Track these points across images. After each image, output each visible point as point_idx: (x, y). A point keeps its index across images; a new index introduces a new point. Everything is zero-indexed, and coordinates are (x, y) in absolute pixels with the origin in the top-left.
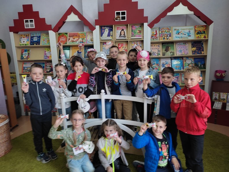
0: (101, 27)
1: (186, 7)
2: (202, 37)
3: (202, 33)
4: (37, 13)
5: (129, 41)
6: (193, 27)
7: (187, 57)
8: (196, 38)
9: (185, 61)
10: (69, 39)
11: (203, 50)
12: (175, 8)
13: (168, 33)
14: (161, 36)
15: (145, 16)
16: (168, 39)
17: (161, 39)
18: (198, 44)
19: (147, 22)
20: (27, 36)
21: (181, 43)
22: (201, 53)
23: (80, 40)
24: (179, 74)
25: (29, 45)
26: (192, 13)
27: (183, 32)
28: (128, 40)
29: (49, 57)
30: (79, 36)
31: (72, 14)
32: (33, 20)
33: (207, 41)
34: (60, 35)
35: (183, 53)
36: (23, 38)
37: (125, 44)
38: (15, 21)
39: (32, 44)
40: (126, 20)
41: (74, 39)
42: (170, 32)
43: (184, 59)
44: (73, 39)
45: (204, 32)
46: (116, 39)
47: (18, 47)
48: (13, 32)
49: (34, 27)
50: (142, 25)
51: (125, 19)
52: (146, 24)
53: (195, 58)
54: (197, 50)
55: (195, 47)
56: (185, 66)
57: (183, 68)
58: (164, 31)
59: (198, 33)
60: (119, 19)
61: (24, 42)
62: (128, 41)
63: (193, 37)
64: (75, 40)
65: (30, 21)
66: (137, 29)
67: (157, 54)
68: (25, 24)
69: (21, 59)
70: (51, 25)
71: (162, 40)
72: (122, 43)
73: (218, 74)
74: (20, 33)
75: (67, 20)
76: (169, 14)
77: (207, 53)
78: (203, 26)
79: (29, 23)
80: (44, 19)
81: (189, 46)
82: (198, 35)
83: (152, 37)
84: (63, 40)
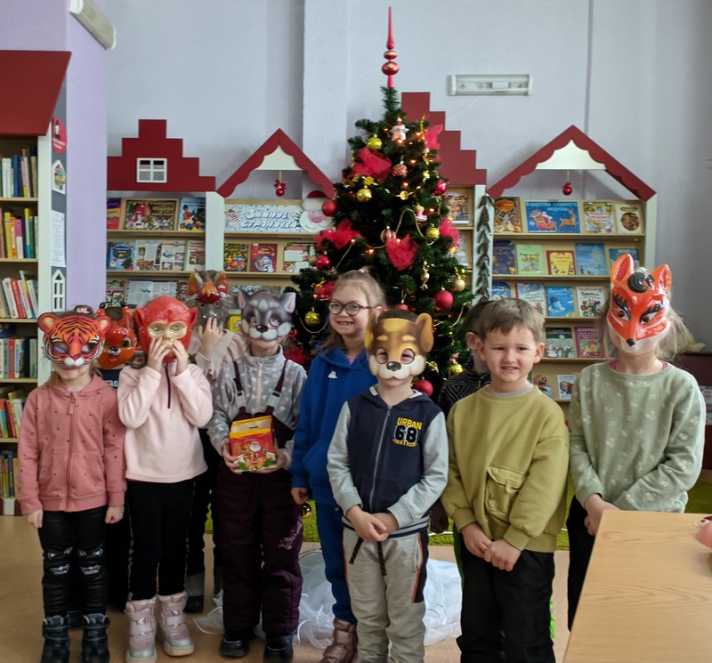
1: (586, 153)
4: (179, 143)
12: (557, 153)
19: (483, 182)
26: (602, 166)
31: (279, 151)
32: (165, 160)
33: (641, 241)
38: (111, 160)
49: (165, 181)
50: (470, 191)
52: (480, 189)
65: (156, 163)
68: (140, 169)
70: (213, 178)
76: (540, 166)
79: (152, 169)
80: (197, 160)
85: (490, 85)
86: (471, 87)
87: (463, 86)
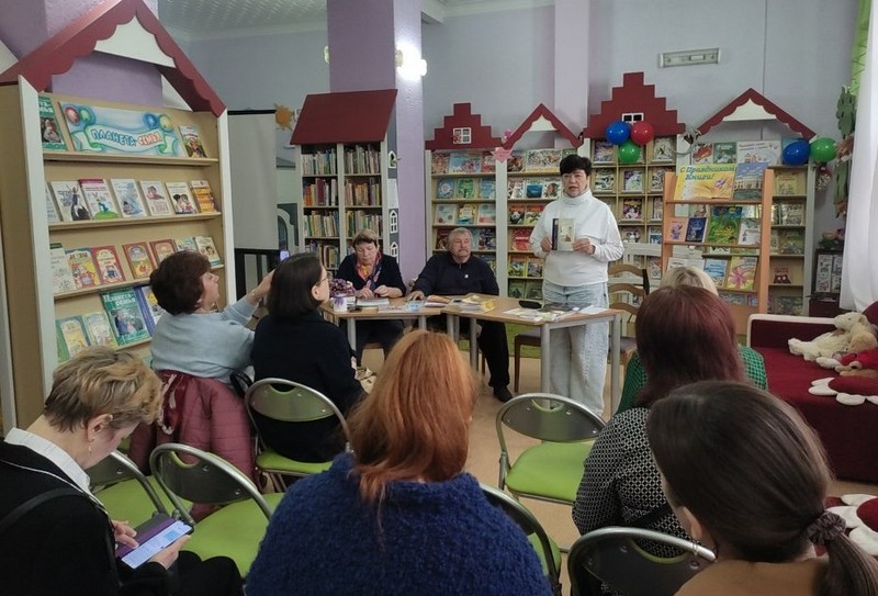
0: (594, 142)
1: (761, 107)
4: (478, 117)
6: (779, 142)
12: (739, 109)
15: (679, 122)
19: (682, 132)
26: (774, 117)
31: (542, 118)
32: (470, 129)
38: (437, 131)
48: (430, 151)
49: (470, 142)
50: (673, 139)
52: (680, 139)
65: (465, 131)
70: (500, 138)
74: (440, 151)
75: (530, 130)
76: (726, 119)
79: (462, 135)
80: (490, 127)
85: (690, 59)
86: (676, 60)
87: (669, 61)
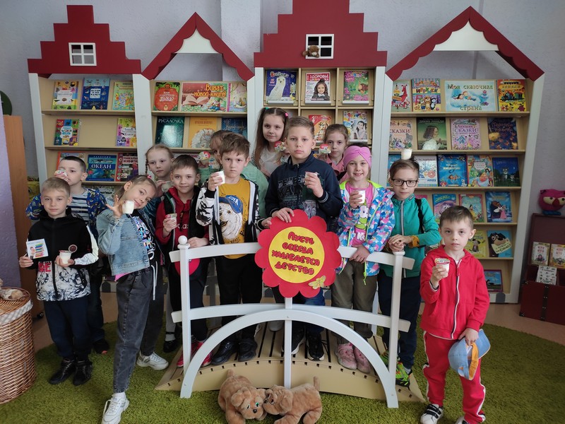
0: (267, 73)
1: (481, 34)
2: (514, 108)
3: (514, 99)
4: (105, 28)
5: (337, 108)
6: (492, 83)
7: (477, 155)
8: (500, 109)
9: (472, 164)
10: (184, 99)
11: (515, 141)
12: (454, 34)
13: (433, 95)
14: (417, 102)
15: (379, 49)
16: (432, 109)
17: (416, 108)
18: (504, 125)
19: (383, 63)
20: (73, 86)
21: (462, 120)
22: (511, 147)
23: (213, 101)
24: (455, 196)
25: (78, 109)
26: (495, 48)
27: (469, 92)
28: (334, 108)
29: (128, 142)
30: (210, 92)
31: (196, 35)
32: (94, 44)
33: (525, 118)
34: (160, 88)
35: (469, 146)
36: (64, 89)
37: (325, 116)
38: (44, 45)
39: (85, 105)
40: (332, 57)
41: (196, 98)
42: (439, 91)
43: (470, 158)
44: (194, 100)
45: (520, 97)
46: (306, 104)
47: (47, 114)
48: (37, 74)
49: (95, 64)
50: (371, 72)
51: (330, 55)
52: (381, 71)
53: (495, 158)
54: (501, 138)
55: (497, 131)
56: (471, 178)
57: (467, 182)
58: (424, 88)
59: (505, 98)
60: (315, 53)
61: (64, 100)
62: (335, 110)
63: (492, 108)
64: (198, 101)
65: (86, 47)
66: (358, 80)
67: (405, 144)
68: (71, 54)
69: (55, 144)
70: (139, 61)
71: (419, 112)
72: (318, 113)
73: (548, 199)
74: (54, 76)
75: (181, 51)
76: (438, 48)
77: (525, 147)
78: (516, 82)
79: (83, 53)
80: (123, 44)
81: (482, 128)
82: (505, 103)
83: (394, 101)
84: (167, 99)
